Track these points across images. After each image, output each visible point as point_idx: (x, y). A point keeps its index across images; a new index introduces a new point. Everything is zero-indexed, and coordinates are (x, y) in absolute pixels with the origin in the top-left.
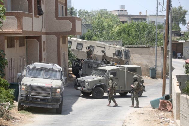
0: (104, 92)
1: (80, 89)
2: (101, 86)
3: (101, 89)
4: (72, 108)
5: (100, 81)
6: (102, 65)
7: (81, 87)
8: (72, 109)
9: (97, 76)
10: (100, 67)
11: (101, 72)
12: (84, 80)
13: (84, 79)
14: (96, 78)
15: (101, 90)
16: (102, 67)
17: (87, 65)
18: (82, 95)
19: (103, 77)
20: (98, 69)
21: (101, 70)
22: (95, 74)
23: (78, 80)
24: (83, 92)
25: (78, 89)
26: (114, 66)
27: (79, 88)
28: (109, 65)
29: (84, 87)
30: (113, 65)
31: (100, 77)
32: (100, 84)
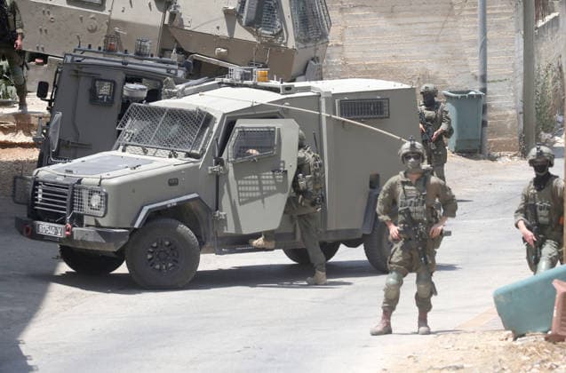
0: (203, 245)
1: (51, 233)
2: (179, 213)
3: (183, 228)
4: (25, 350)
5: (172, 180)
6: (180, 87)
7: (63, 222)
8: (25, 358)
9: (151, 151)
10: (170, 96)
11: (175, 128)
12: (79, 182)
13: (76, 175)
14: (151, 162)
15: (182, 238)
16: (183, 94)
17: (85, 84)
18: (64, 268)
19: (189, 155)
20: (161, 111)
21: (175, 115)
22: (138, 139)
23: (36, 183)
24: (69, 252)
25: (42, 238)
26: (255, 86)
27: (45, 228)
28: (220, 85)
29: (78, 220)
30: (245, 81)
31: (173, 160)
32: (173, 202)
